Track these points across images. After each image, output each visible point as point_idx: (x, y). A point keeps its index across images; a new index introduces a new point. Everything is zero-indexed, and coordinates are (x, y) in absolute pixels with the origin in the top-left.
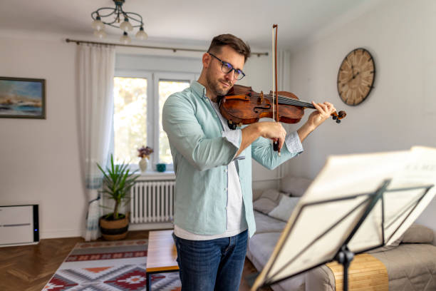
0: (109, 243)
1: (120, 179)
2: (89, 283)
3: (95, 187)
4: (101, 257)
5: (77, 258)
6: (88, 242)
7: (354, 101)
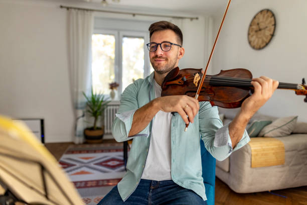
1: (97, 104)
2: (83, 165)
5: (72, 152)
6: (77, 145)
7: (260, 46)
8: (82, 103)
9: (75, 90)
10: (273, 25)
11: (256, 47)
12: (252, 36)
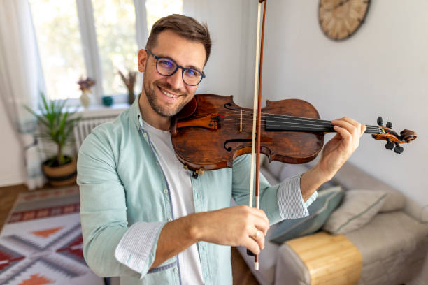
0: (57, 190)
1: (58, 120)
2: (38, 254)
3: (29, 131)
4: (50, 212)
5: (22, 216)
6: (32, 191)
7: (337, 35)
9: (10, 100)
10: (365, 2)
11: (330, 33)
12: (326, 11)
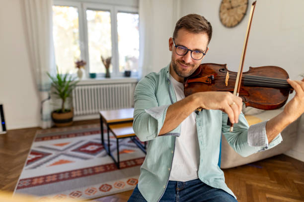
0: (61, 129)
6: (45, 130)
8: (46, 85)
9: (38, 70)
11: (227, 25)
12: (224, 13)
